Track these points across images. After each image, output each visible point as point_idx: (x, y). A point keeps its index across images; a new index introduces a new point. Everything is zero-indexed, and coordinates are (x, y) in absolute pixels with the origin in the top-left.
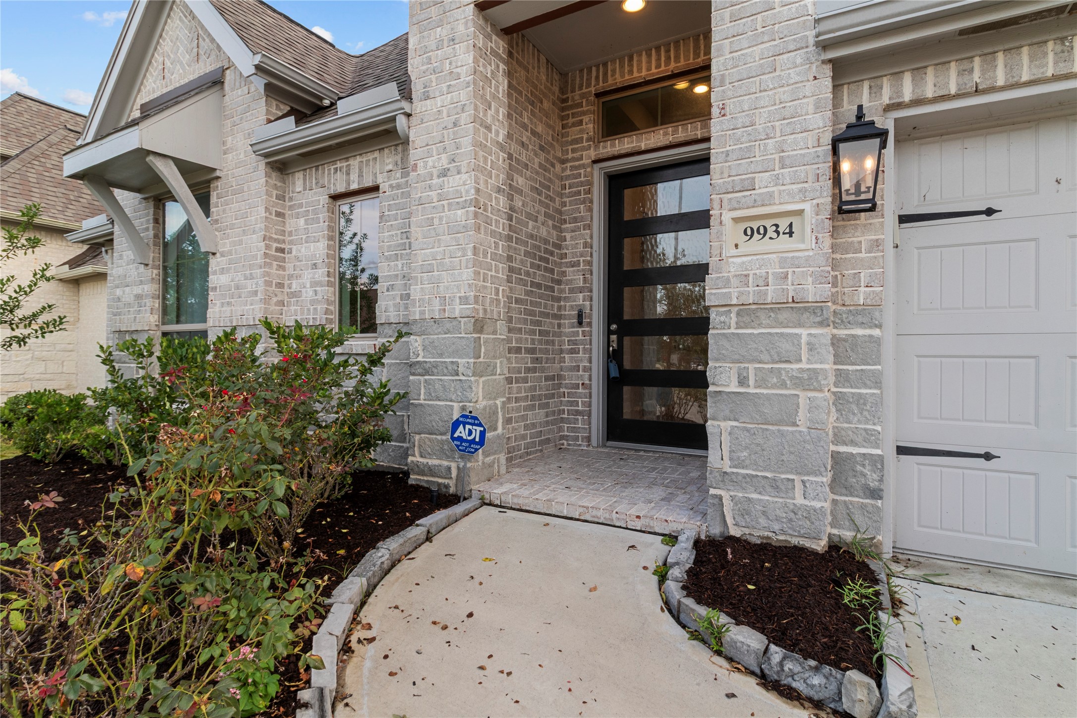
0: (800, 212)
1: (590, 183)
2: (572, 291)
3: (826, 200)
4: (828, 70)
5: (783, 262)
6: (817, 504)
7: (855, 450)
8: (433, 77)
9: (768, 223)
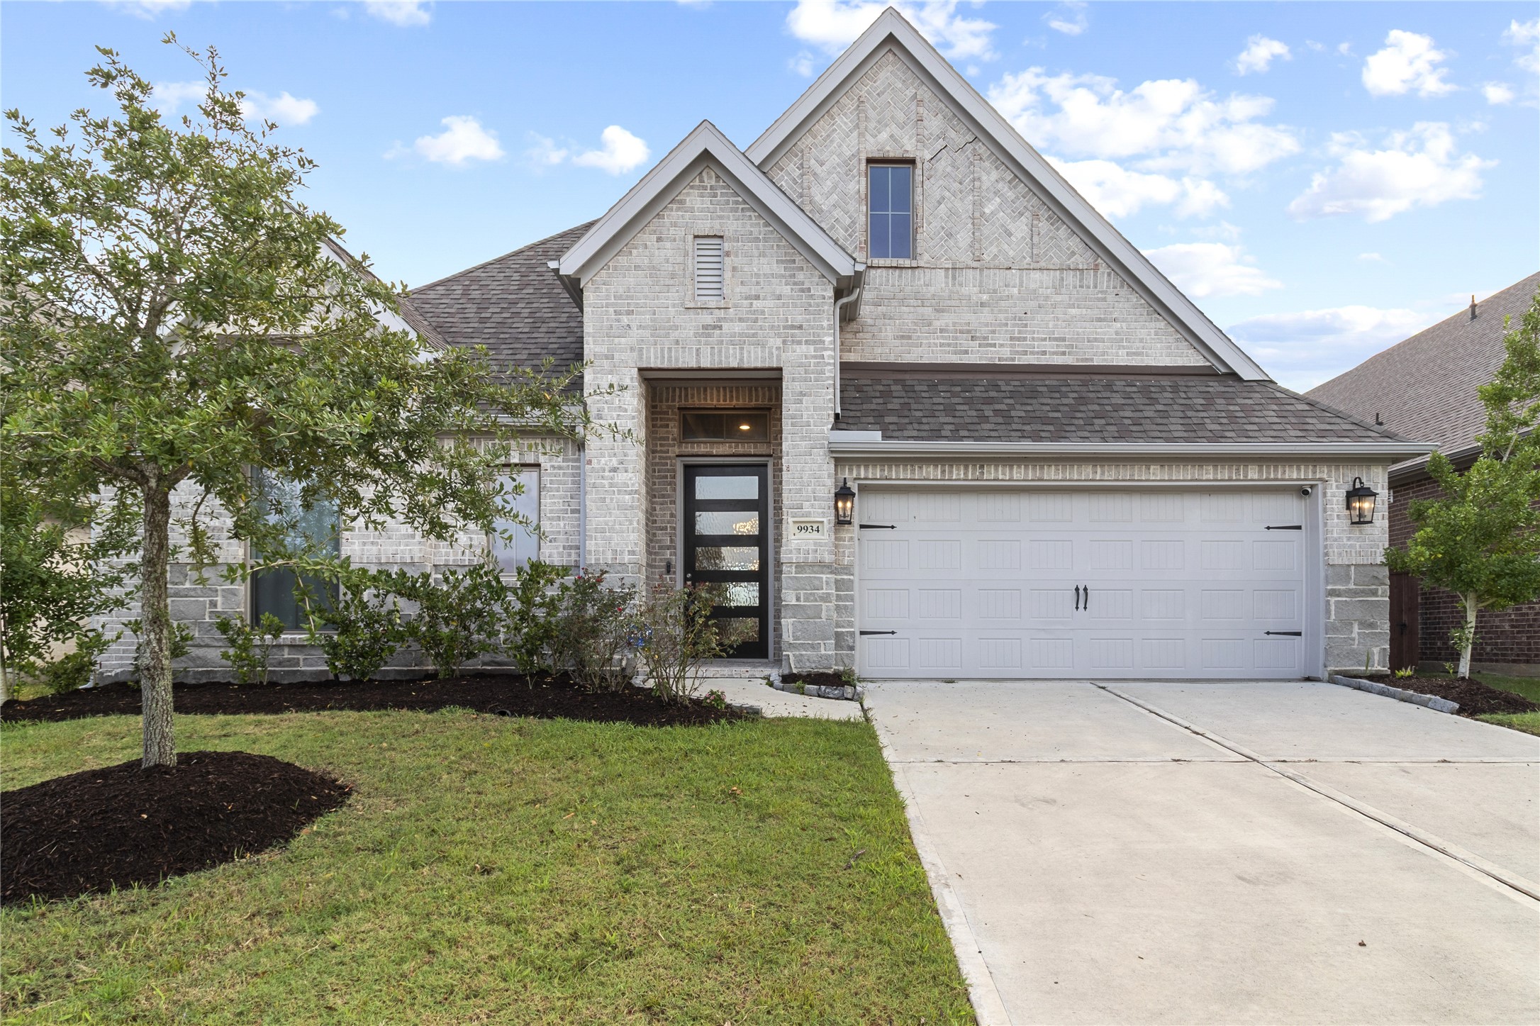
0: (822, 522)
1: (674, 471)
2: (660, 548)
3: (832, 518)
4: (833, 461)
5: (815, 544)
6: (830, 653)
7: (844, 630)
8: (606, 406)
9: (809, 525)
